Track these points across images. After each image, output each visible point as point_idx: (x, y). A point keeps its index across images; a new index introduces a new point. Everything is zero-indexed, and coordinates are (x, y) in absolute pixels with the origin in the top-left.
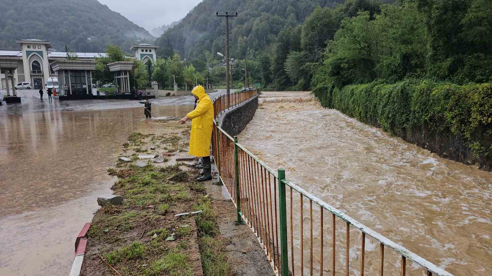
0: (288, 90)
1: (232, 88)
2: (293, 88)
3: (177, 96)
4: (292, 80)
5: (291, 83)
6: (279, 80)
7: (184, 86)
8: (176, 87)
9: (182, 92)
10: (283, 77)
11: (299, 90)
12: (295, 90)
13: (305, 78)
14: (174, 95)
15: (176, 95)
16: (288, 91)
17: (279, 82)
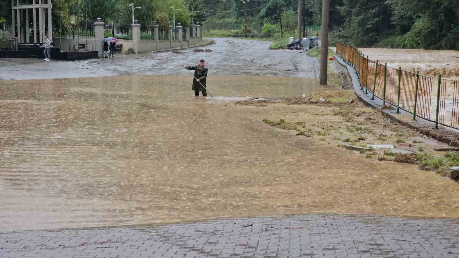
0: (386, 46)
1: (246, 37)
2: (398, 39)
3: (140, 53)
4: (394, 19)
5: (394, 27)
6: (363, 20)
7: (153, 30)
8: (136, 31)
9: (149, 45)
10: (373, 11)
11: (415, 45)
12: (404, 47)
13: (434, 16)
14: (131, 51)
15: (136, 50)
16: (384, 47)
17: (362, 23)
